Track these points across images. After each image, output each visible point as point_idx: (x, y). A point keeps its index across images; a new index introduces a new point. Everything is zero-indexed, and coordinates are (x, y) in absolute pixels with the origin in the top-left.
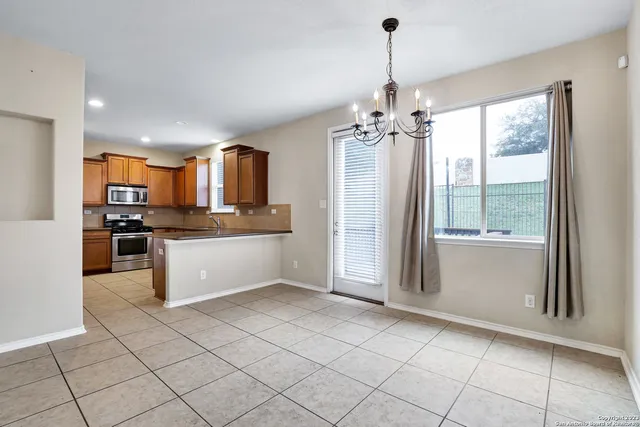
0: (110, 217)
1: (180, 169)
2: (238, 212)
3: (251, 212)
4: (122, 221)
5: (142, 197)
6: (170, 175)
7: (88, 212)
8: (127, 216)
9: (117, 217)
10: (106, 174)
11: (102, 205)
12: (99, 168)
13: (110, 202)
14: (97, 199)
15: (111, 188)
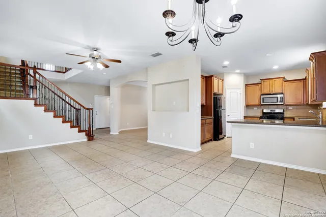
0: (265, 111)
4: (271, 113)
6: (301, 84)
7: (256, 108)
8: (275, 111)
9: (269, 111)
10: (260, 89)
11: (259, 105)
12: (257, 87)
13: (262, 103)
14: (257, 103)
15: (262, 97)
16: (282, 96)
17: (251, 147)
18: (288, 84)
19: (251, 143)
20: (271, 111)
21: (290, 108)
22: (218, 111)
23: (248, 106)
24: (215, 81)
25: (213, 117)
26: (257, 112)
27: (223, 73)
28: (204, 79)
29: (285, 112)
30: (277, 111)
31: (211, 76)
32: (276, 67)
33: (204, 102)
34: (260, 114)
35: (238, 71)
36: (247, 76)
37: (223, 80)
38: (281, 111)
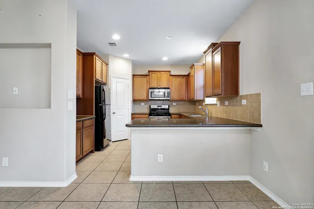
0: (153, 107)
1: (188, 76)
2: (218, 103)
3: (227, 103)
4: (158, 109)
5: (166, 95)
6: (184, 79)
7: (143, 104)
8: (161, 106)
9: (156, 107)
10: (149, 82)
11: (147, 100)
12: (145, 79)
13: (150, 98)
14: (144, 97)
15: (150, 90)
16: (169, 90)
17: (159, 161)
18: (174, 79)
19: (159, 155)
20: (158, 106)
21: (174, 104)
22: (101, 108)
23: (135, 101)
24: (98, 64)
25: (94, 116)
26: (144, 108)
27: (108, 55)
28: (81, 57)
29: (170, 108)
30: (163, 107)
31: (92, 54)
32: (165, 59)
33: (80, 93)
34: (147, 111)
35: (126, 56)
36: (135, 64)
37: (107, 64)
38: (167, 107)
